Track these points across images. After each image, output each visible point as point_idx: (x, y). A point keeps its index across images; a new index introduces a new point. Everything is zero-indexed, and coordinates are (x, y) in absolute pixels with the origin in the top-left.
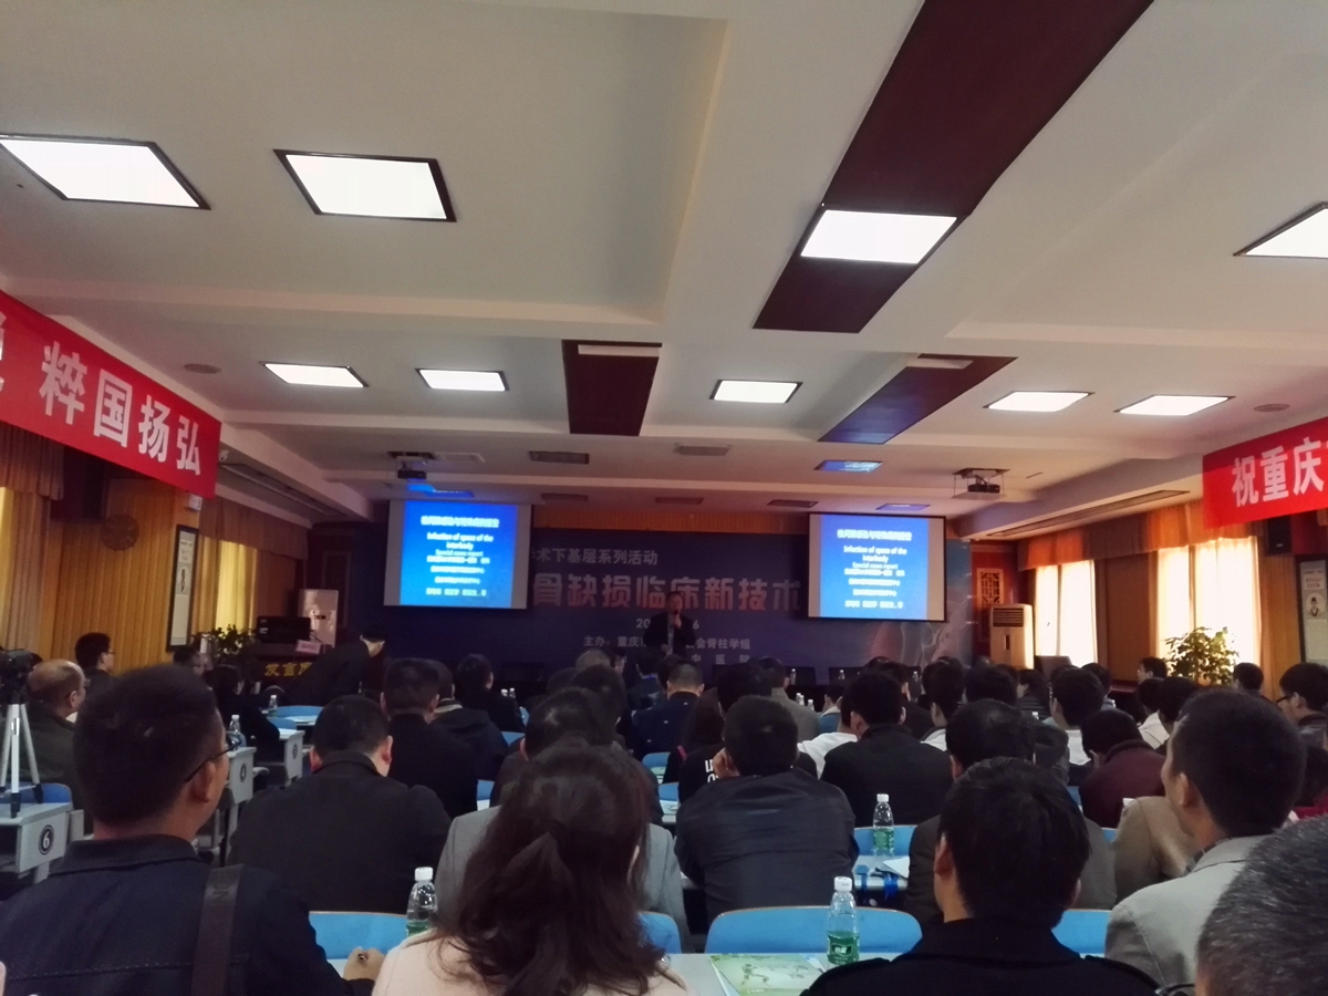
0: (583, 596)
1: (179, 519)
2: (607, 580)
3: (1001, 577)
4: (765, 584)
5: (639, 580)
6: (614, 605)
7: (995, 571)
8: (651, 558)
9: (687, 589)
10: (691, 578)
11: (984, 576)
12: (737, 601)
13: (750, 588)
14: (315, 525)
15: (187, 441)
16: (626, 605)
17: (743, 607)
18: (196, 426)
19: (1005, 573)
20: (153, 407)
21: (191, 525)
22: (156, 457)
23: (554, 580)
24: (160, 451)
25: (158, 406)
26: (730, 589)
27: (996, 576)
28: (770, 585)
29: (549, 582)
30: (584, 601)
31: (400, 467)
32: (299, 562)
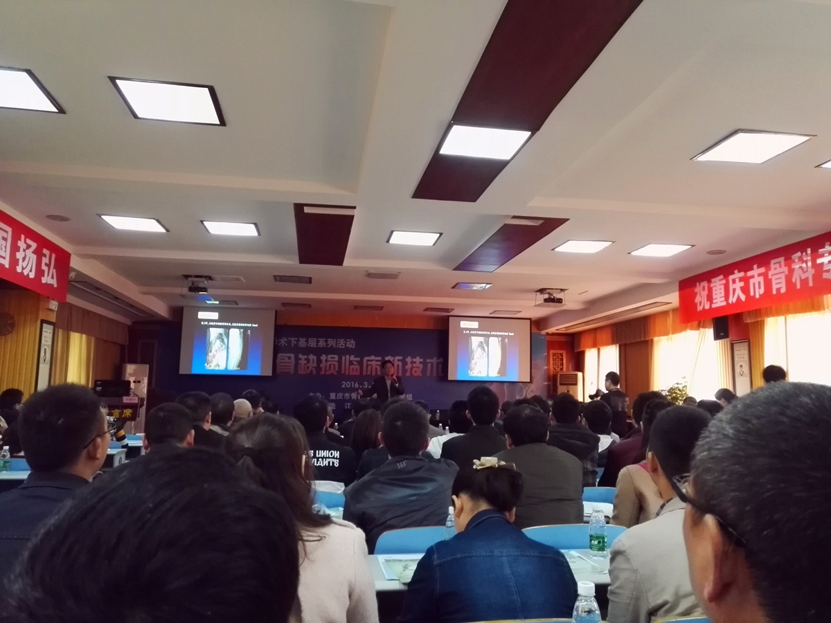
0: (308, 368)
1: (42, 316)
2: (323, 357)
3: (564, 355)
4: (422, 360)
5: (343, 357)
6: (327, 373)
7: (561, 352)
8: (351, 344)
9: (373, 363)
10: (375, 356)
11: (554, 355)
12: (404, 371)
13: (412, 363)
14: (133, 323)
15: (48, 265)
16: (335, 373)
17: (408, 374)
18: (54, 256)
19: (566, 353)
20: (25, 242)
21: (51, 320)
22: (28, 275)
23: (290, 358)
24: (31, 271)
25: (29, 241)
26: (400, 363)
27: (561, 355)
28: (425, 360)
29: (287, 359)
30: (309, 371)
31: (190, 285)
32: (122, 347)
